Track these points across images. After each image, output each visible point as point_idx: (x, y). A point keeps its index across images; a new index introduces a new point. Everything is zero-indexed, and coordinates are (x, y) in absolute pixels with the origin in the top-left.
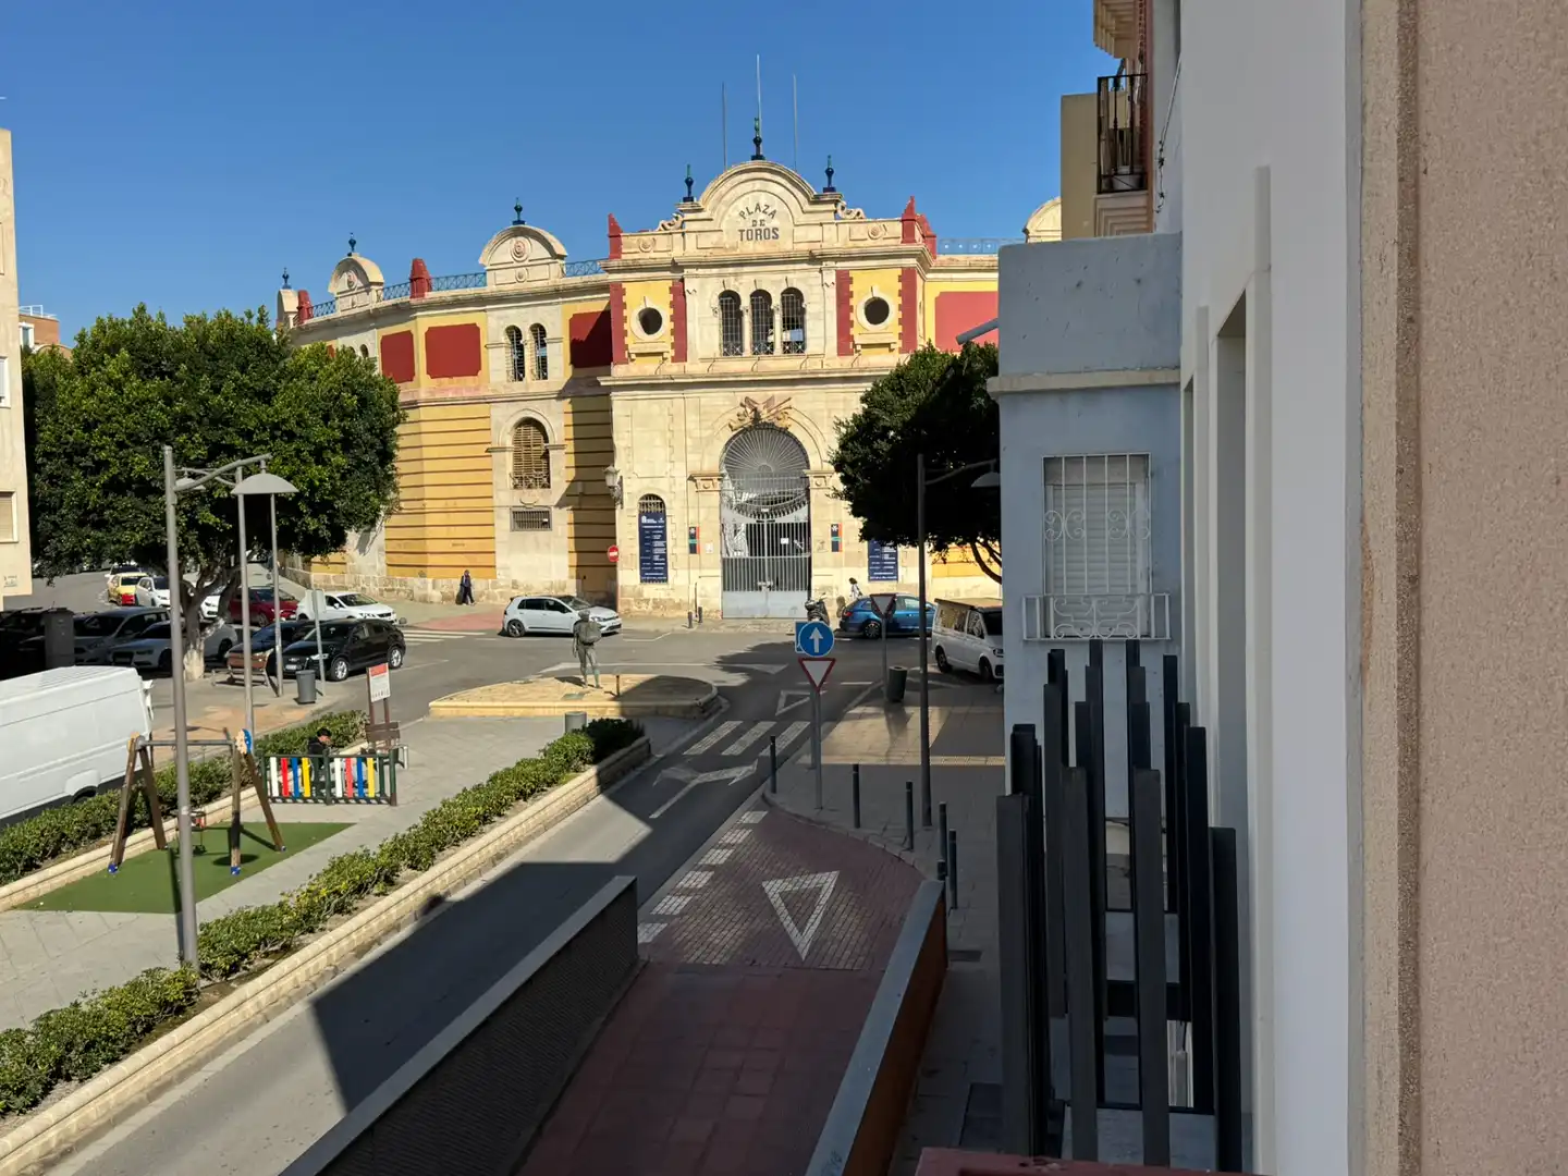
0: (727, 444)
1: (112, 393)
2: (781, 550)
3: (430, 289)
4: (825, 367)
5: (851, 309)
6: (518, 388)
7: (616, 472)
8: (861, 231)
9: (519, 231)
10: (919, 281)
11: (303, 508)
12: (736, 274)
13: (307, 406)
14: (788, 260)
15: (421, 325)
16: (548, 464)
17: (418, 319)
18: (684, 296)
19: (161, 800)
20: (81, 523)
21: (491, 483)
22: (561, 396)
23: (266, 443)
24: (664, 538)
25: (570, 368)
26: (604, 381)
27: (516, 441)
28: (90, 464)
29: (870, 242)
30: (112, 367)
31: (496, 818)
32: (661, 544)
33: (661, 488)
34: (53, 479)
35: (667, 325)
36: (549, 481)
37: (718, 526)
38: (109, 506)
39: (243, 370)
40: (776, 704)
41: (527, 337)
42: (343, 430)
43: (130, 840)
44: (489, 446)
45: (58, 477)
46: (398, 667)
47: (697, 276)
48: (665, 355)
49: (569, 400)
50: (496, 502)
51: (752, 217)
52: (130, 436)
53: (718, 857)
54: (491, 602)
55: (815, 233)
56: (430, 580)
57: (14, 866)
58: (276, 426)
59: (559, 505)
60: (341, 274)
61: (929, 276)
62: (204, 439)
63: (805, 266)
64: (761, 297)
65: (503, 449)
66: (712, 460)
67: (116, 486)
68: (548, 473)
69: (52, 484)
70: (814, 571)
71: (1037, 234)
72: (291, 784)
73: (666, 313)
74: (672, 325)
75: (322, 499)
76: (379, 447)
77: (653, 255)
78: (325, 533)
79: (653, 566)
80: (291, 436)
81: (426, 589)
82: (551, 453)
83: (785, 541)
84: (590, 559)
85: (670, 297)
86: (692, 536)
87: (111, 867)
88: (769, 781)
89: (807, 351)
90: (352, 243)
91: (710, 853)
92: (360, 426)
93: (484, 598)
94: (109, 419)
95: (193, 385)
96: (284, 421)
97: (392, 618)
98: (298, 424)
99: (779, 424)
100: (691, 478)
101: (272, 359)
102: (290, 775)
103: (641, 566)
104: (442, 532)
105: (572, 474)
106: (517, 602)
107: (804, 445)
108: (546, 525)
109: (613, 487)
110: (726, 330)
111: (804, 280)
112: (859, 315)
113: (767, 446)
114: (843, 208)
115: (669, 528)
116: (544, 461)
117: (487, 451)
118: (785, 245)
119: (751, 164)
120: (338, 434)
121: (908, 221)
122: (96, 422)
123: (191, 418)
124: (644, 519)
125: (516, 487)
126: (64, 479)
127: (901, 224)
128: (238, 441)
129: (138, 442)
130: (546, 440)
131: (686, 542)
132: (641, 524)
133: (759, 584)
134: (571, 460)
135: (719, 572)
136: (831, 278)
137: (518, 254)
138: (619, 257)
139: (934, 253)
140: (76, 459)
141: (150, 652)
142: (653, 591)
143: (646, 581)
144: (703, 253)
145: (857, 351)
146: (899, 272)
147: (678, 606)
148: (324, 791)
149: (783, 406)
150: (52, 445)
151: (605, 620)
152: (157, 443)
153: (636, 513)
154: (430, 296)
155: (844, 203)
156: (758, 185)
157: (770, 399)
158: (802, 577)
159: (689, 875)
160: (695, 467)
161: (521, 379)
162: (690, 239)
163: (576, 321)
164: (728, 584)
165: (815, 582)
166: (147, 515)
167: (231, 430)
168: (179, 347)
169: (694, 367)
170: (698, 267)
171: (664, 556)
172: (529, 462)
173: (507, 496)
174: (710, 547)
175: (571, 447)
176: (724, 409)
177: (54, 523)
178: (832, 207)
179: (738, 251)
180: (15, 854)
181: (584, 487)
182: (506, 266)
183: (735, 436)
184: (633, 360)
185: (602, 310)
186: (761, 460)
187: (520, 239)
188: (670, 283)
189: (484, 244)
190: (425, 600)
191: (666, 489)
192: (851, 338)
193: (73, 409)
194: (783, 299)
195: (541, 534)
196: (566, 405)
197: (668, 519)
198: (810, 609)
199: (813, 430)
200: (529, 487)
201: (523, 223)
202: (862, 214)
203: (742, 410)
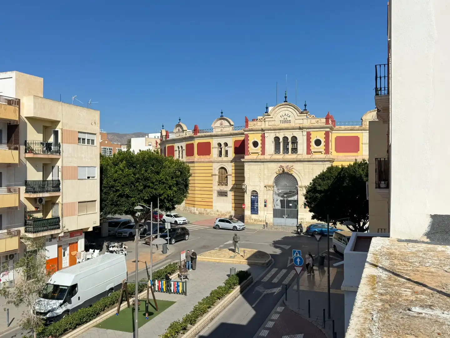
0: (275, 177)
1: (121, 173)
2: (290, 207)
3: (199, 133)
4: (303, 158)
5: (311, 142)
6: (220, 159)
7: (245, 185)
8: (314, 121)
9: (222, 118)
10: (330, 134)
11: (165, 201)
12: (279, 132)
13: (168, 175)
14: (293, 129)
15: (196, 142)
16: (227, 179)
17: (195, 141)
18: (265, 138)
19: (129, 294)
20: (112, 205)
21: (212, 184)
22: (232, 162)
23: (157, 185)
24: (257, 202)
25: (234, 154)
26: (242, 160)
27: (219, 172)
28: (115, 190)
29: (316, 124)
30: (121, 165)
31: (212, 306)
32: (257, 204)
33: (257, 189)
34: (105, 193)
35: (260, 145)
36: (227, 183)
37: (272, 200)
38: (119, 201)
39: (153, 166)
40: (287, 263)
41: (223, 146)
42: (176, 181)
43: (122, 305)
44: (212, 174)
45: (107, 193)
46: (187, 240)
47: (268, 133)
48: (259, 153)
49: (233, 163)
50: (213, 189)
51: (284, 117)
52: (125, 183)
53: (270, 324)
54: (211, 215)
55: (301, 121)
56: (196, 208)
57: (95, 315)
58: (160, 181)
59: (231, 190)
60: (177, 127)
61: (333, 132)
62: (143, 184)
63: (298, 130)
64: (285, 139)
65: (216, 175)
66: (271, 182)
67: (121, 196)
68: (227, 182)
69: (105, 194)
70: (299, 214)
71: (365, 120)
72: (161, 285)
73: (260, 142)
74: (261, 145)
75: (170, 199)
76: (185, 184)
77: (256, 127)
78: (171, 207)
79: (254, 210)
80: (164, 183)
81: (195, 211)
82: (228, 176)
83: (291, 205)
84: (238, 205)
85: (261, 138)
86: (265, 202)
87: (117, 314)
88: (285, 295)
89: (298, 153)
90: (180, 120)
91: (268, 323)
92: (180, 180)
93: (209, 214)
94: (120, 179)
95: (141, 170)
96: (162, 180)
97: (186, 221)
98: (166, 180)
99: (289, 173)
100: (265, 187)
101: (160, 163)
102: (161, 283)
103: (251, 209)
104: (199, 196)
105: (234, 182)
106: (218, 220)
107: (297, 179)
108: (226, 196)
109: (244, 189)
110: (276, 147)
111: (297, 134)
112: (313, 144)
113: (286, 178)
114: (309, 115)
115: (259, 200)
116: (226, 178)
117: (212, 175)
118: (292, 125)
119: (284, 103)
120: (175, 182)
121: (327, 119)
122: (117, 180)
123: (139, 179)
124: (252, 197)
125: (218, 185)
126: (108, 193)
127: (325, 119)
128: (151, 185)
129: (127, 185)
130: (227, 173)
131: (264, 204)
132: (251, 198)
133: (283, 216)
134: (234, 179)
135: (272, 212)
136: (305, 133)
137: (221, 124)
138: (248, 128)
139: (334, 126)
140: (111, 189)
141: (126, 233)
142: (254, 216)
143: (252, 214)
144: (270, 127)
145: (312, 154)
146: (324, 132)
147: (261, 221)
148: (169, 288)
149: (291, 168)
150: (106, 185)
151: (241, 226)
152: (131, 185)
153: (250, 195)
154: (199, 134)
155: (309, 113)
156: (285, 109)
157: (287, 166)
158: (295, 215)
159: (262, 331)
160: (266, 184)
161: (221, 157)
162: (267, 123)
163: (236, 142)
164: (275, 216)
165: (299, 217)
166: (128, 203)
167: (149, 182)
168: (138, 160)
169: (267, 157)
170: (268, 130)
171: (257, 207)
172: (222, 178)
173: (216, 188)
174: (270, 206)
175: (234, 175)
176: (275, 168)
177: (105, 204)
178: (306, 115)
179: (279, 126)
180: (94, 312)
181: (236, 186)
182: (218, 127)
183: (278, 175)
184: (250, 154)
185: (243, 139)
186: (284, 182)
187: (222, 120)
188: (261, 134)
189: (213, 122)
190: (194, 213)
191: (259, 189)
192: (310, 150)
193: (111, 176)
194: (291, 139)
195: (225, 198)
196: (233, 164)
197: (259, 197)
198: (297, 227)
199: (299, 175)
200: (222, 185)
201: (223, 116)
202: (314, 117)
203: (279, 169)
